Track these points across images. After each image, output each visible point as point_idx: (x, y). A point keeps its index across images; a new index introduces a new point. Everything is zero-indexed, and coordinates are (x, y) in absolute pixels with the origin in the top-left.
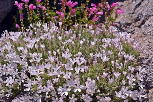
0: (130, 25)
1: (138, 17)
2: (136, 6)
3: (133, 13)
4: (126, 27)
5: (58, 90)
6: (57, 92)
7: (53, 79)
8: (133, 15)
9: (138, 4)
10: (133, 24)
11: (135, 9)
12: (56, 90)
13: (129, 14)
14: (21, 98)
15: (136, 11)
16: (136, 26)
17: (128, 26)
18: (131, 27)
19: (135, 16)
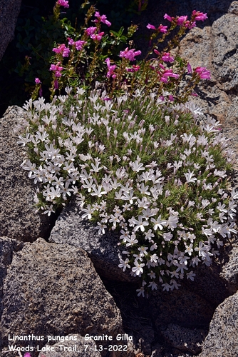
0: (212, 86)
1: (227, 75)
2: (227, 54)
3: (221, 65)
4: (205, 88)
5: (129, 220)
6: (129, 223)
7: (123, 206)
8: (220, 69)
9: (231, 51)
10: (219, 85)
11: (225, 58)
12: (127, 221)
13: (213, 62)
14: (67, 219)
15: (225, 62)
16: (222, 90)
17: (209, 87)
18: (213, 89)
19: (223, 71)
